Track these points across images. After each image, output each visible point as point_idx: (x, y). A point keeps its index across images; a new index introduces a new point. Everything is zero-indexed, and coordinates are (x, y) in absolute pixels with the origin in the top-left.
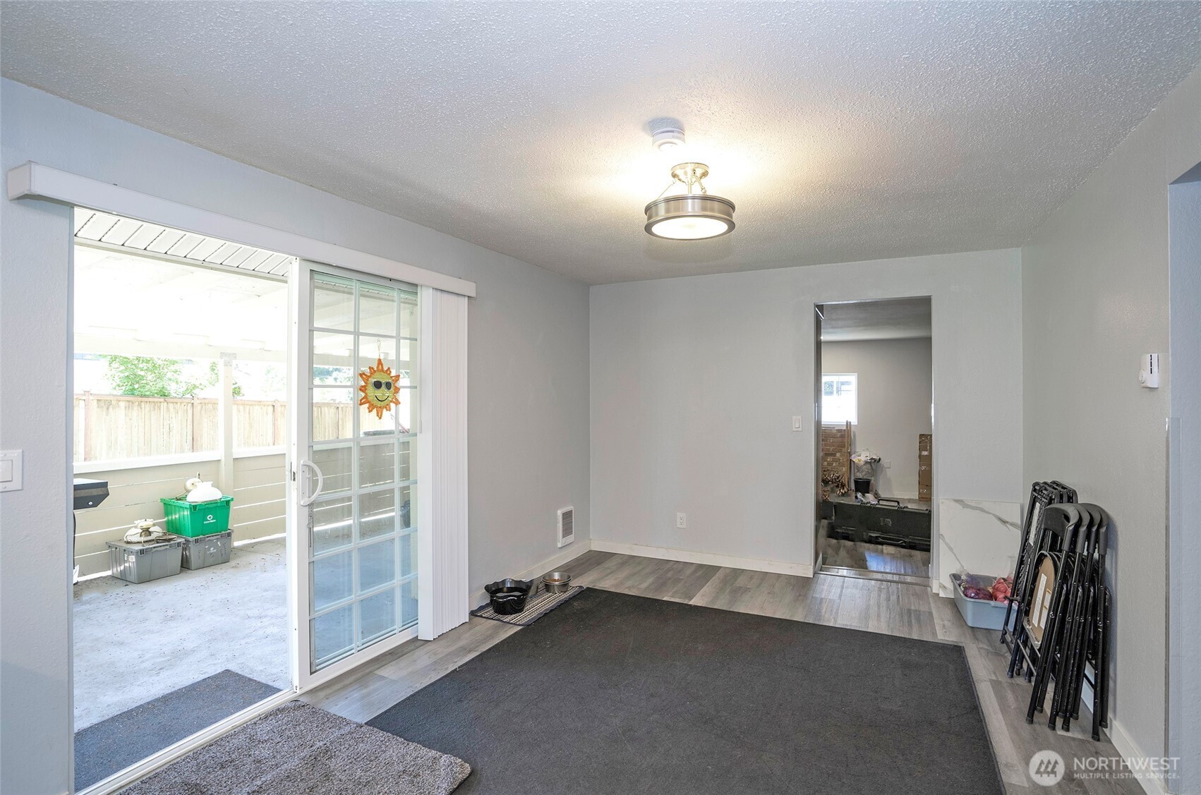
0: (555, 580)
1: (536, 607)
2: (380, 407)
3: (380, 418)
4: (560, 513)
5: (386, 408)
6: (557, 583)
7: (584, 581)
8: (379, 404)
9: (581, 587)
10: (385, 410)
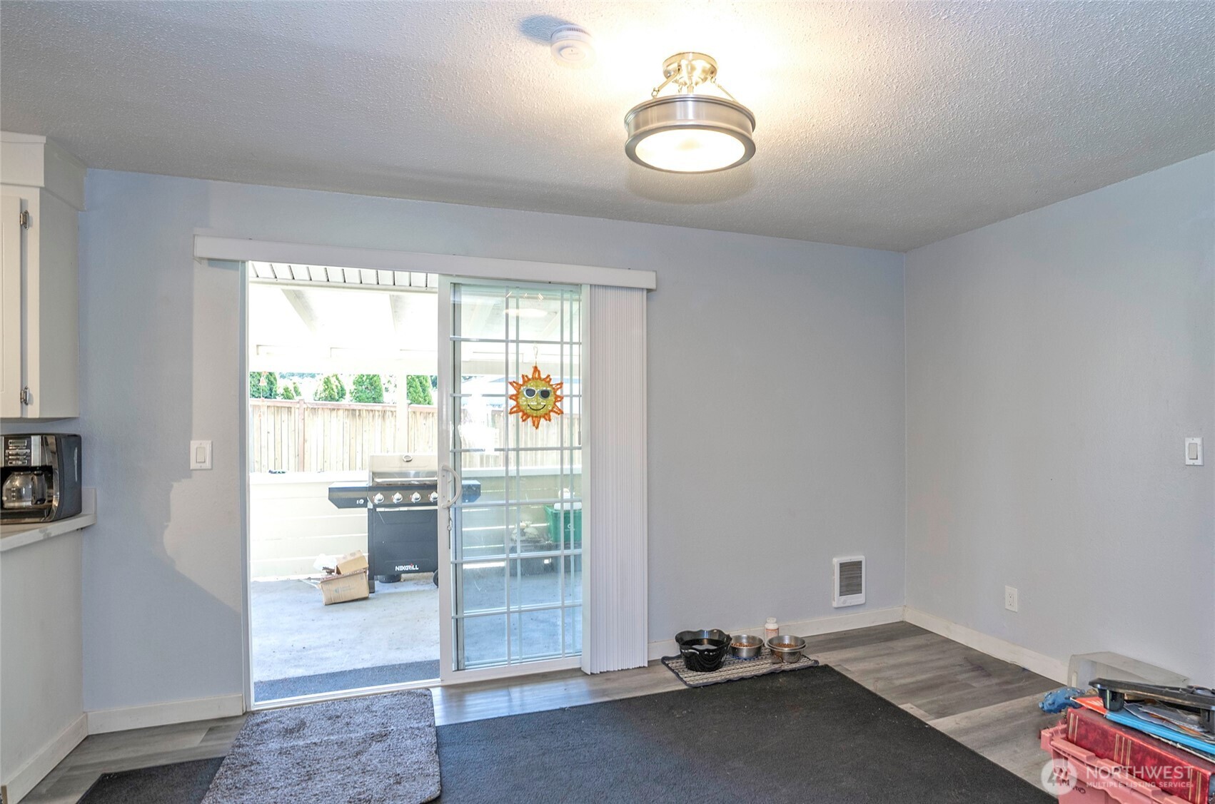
0: (785, 646)
1: (730, 671)
2: (536, 417)
3: (537, 428)
4: (836, 561)
5: (544, 417)
6: (786, 650)
7: (823, 659)
8: (535, 413)
9: (816, 662)
10: (542, 420)
